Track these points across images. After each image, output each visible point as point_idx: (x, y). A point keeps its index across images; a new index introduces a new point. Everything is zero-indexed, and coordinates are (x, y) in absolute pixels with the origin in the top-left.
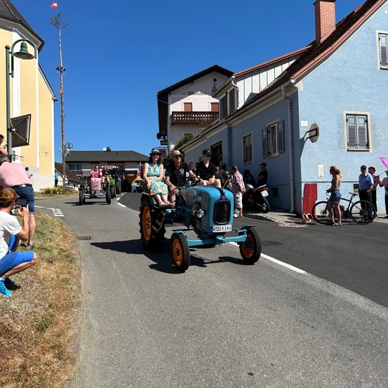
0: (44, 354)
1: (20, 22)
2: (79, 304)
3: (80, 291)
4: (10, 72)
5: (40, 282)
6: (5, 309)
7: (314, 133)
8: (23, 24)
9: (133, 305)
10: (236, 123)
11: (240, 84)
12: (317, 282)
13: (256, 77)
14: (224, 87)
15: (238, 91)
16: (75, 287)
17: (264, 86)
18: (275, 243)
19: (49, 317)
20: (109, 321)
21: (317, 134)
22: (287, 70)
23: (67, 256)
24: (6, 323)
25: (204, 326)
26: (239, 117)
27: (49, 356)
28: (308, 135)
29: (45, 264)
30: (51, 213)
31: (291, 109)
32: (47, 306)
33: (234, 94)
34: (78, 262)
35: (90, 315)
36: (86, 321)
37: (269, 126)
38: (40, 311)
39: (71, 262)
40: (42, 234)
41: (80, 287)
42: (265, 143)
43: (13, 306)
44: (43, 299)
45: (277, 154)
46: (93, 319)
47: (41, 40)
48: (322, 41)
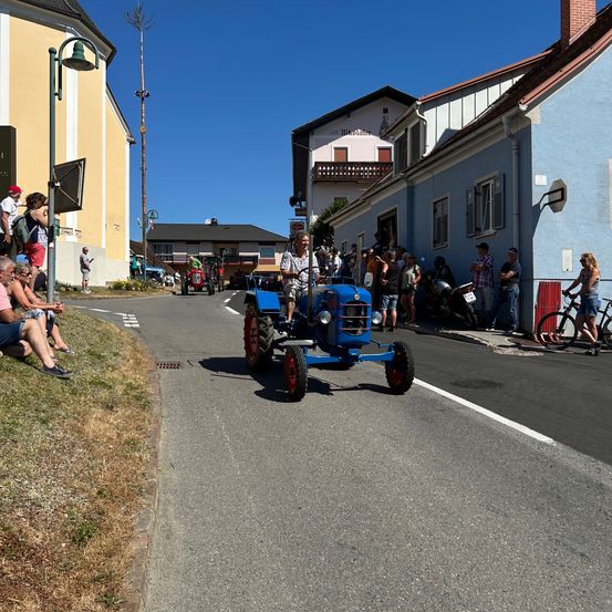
0: (79, 594)
1: (79, 16)
2: (151, 490)
3: (155, 464)
4: (57, 91)
5: (88, 446)
6: (19, 498)
7: (558, 195)
8: (82, 21)
9: (246, 491)
10: (421, 179)
11: (429, 115)
12: (578, 462)
13: (456, 104)
14: (403, 120)
15: (425, 127)
16: (147, 456)
17: (469, 119)
18: (491, 384)
19: (95, 516)
20: (204, 524)
21: (563, 198)
22: (510, 91)
23: (138, 398)
24: (15, 529)
25: (377, 542)
26: (426, 170)
27: (87, 599)
28: (546, 200)
29: (98, 412)
30: (120, 321)
31: (519, 155)
32: (94, 491)
33: (419, 131)
34: (156, 409)
35: (171, 509)
36: (162, 521)
37: (479, 184)
38: (82, 504)
39: (143, 407)
40: (99, 357)
41: (155, 455)
42: (471, 213)
43: (33, 494)
44: (89, 479)
45: (491, 231)
46: (176, 518)
47: (111, 46)
48: (571, 41)
